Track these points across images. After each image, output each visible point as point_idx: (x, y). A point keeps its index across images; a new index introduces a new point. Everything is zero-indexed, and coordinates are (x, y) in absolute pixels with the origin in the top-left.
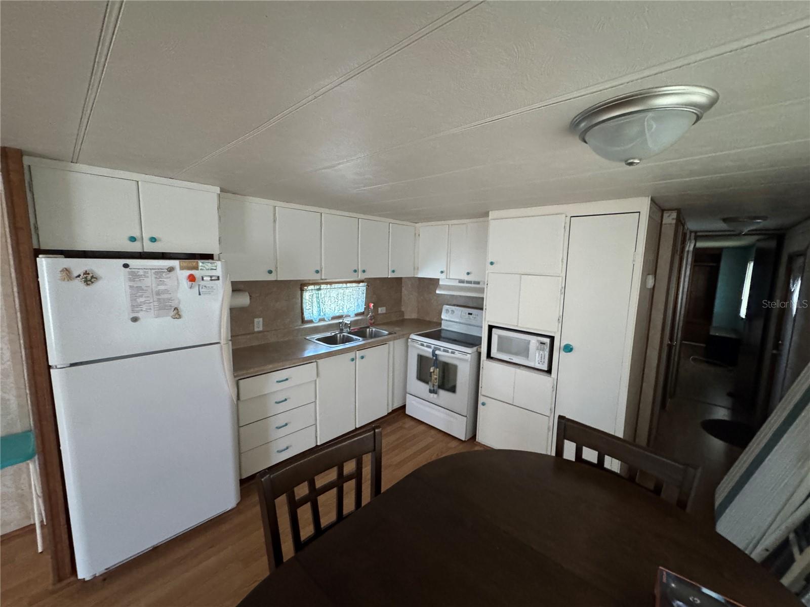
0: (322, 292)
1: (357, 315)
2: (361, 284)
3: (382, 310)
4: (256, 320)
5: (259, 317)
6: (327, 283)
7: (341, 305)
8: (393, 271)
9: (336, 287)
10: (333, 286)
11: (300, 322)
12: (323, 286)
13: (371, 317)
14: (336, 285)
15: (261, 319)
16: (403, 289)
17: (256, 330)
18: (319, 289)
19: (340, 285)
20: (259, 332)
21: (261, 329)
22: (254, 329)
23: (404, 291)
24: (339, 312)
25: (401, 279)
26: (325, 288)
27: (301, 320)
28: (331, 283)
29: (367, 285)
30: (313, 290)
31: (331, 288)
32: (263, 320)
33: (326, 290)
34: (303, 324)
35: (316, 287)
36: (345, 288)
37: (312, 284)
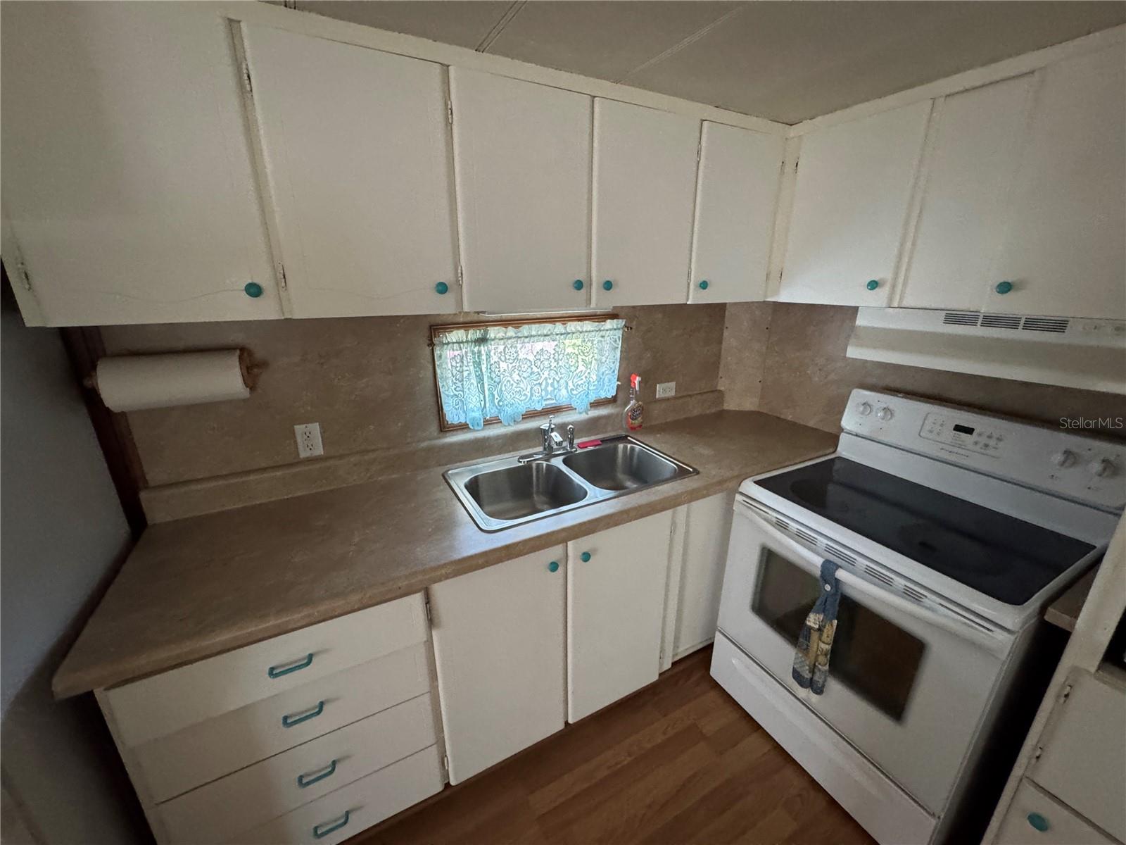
0: (492, 346)
1: (596, 404)
2: (609, 324)
3: (665, 390)
4: (299, 429)
5: (307, 420)
6: (505, 323)
7: (550, 381)
8: (704, 285)
9: (534, 333)
10: (525, 330)
11: (434, 428)
12: (493, 332)
13: (633, 410)
14: (534, 329)
15: (315, 428)
16: (726, 333)
17: (304, 454)
18: (483, 340)
19: (547, 328)
20: (315, 460)
21: (319, 451)
22: (297, 453)
23: (730, 339)
24: (546, 398)
25: (722, 307)
26: (501, 335)
27: (436, 423)
28: (517, 322)
29: (625, 326)
30: (462, 342)
31: (519, 335)
32: (322, 427)
33: (502, 342)
34: (441, 435)
35: (473, 334)
36: (562, 334)
37: (466, 325)
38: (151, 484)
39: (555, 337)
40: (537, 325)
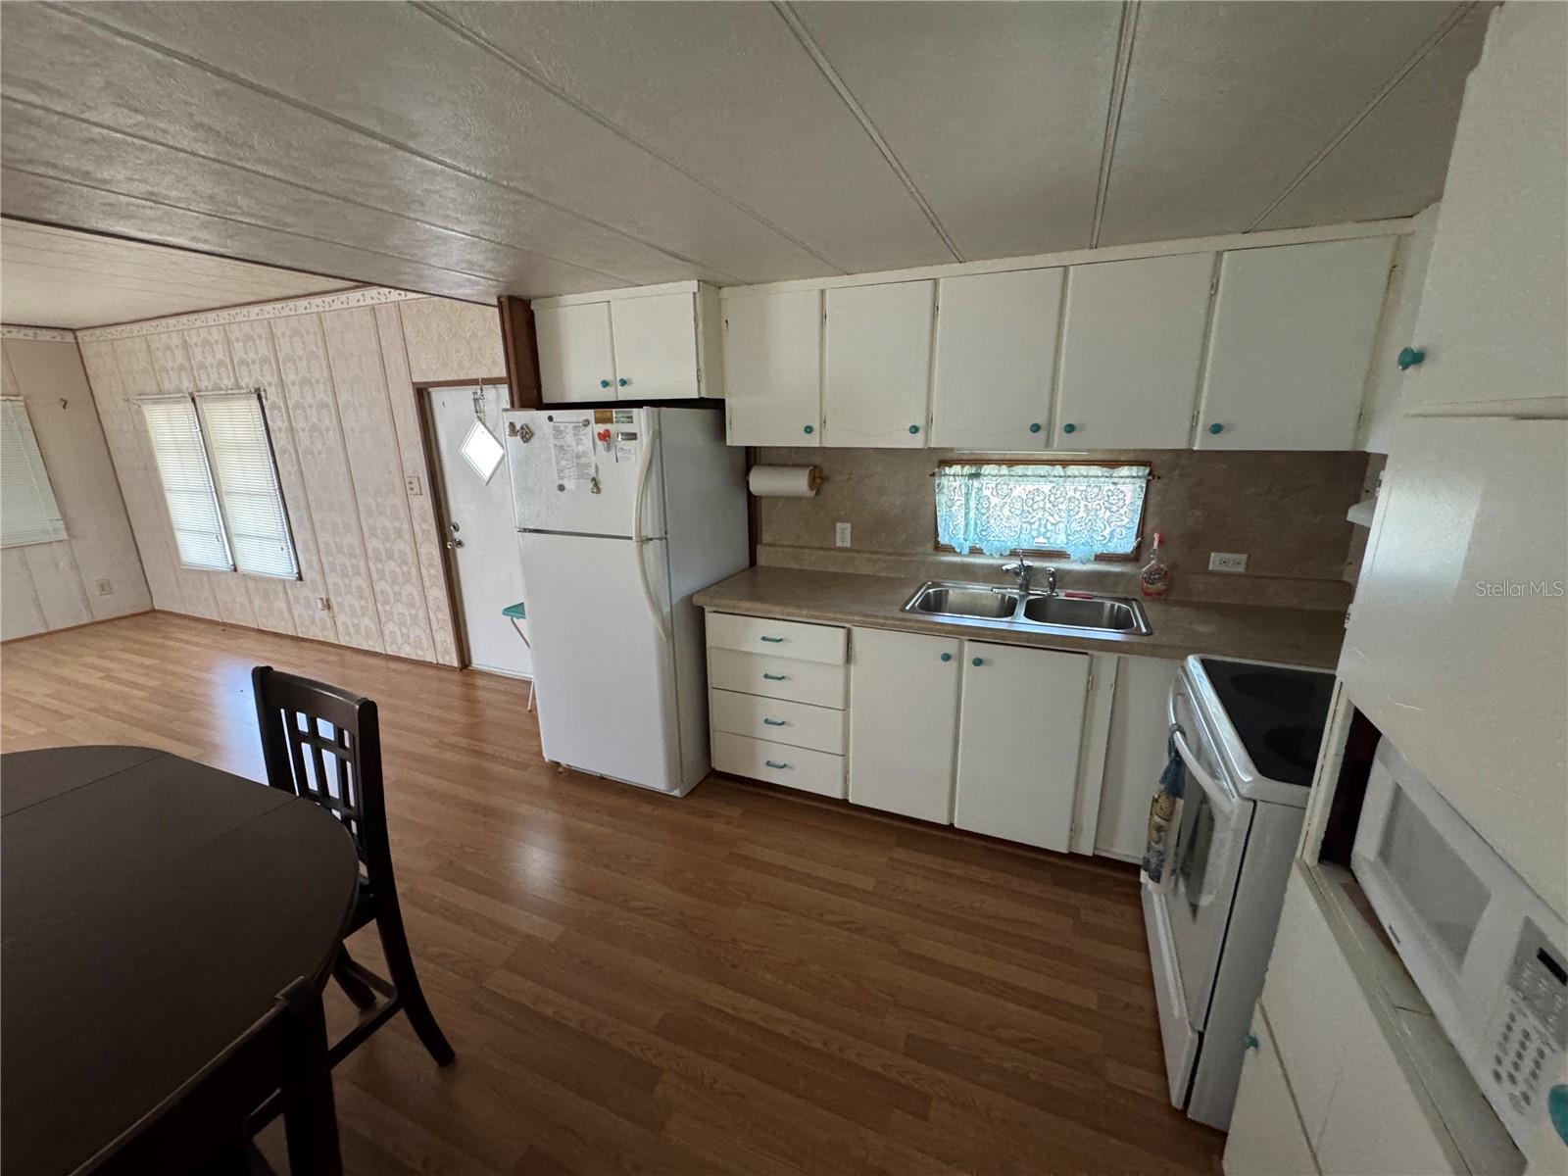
0: (984, 480)
1: (1100, 558)
3: (1225, 562)
4: (838, 526)
5: (845, 521)
6: (999, 462)
8: (1217, 429)
9: (1030, 473)
10: (1019, 469)
11: (930, 546)
12: (987, 469)
13: (1150, 573)
14: (1031, 469)
15: (848, 526)
17: (839, 544)
18: (976, 476)
20: (843, 550)
21: (848, 544)
22: (835, 543)
24: (1036, 540)
26: (995, 472)
27: (933, 543)
28: (1012, 462)
29: (1149, 474)
30: (958, 475)
31: (1012, 473)
32: (852, 528)
33: (994, 478)
34: (935, 552)
35: (967, 470)
36: (1061, 477)
37: (962, 462)
38: (764, 541)
39: (1051, 479)
40: (1034, 466)
